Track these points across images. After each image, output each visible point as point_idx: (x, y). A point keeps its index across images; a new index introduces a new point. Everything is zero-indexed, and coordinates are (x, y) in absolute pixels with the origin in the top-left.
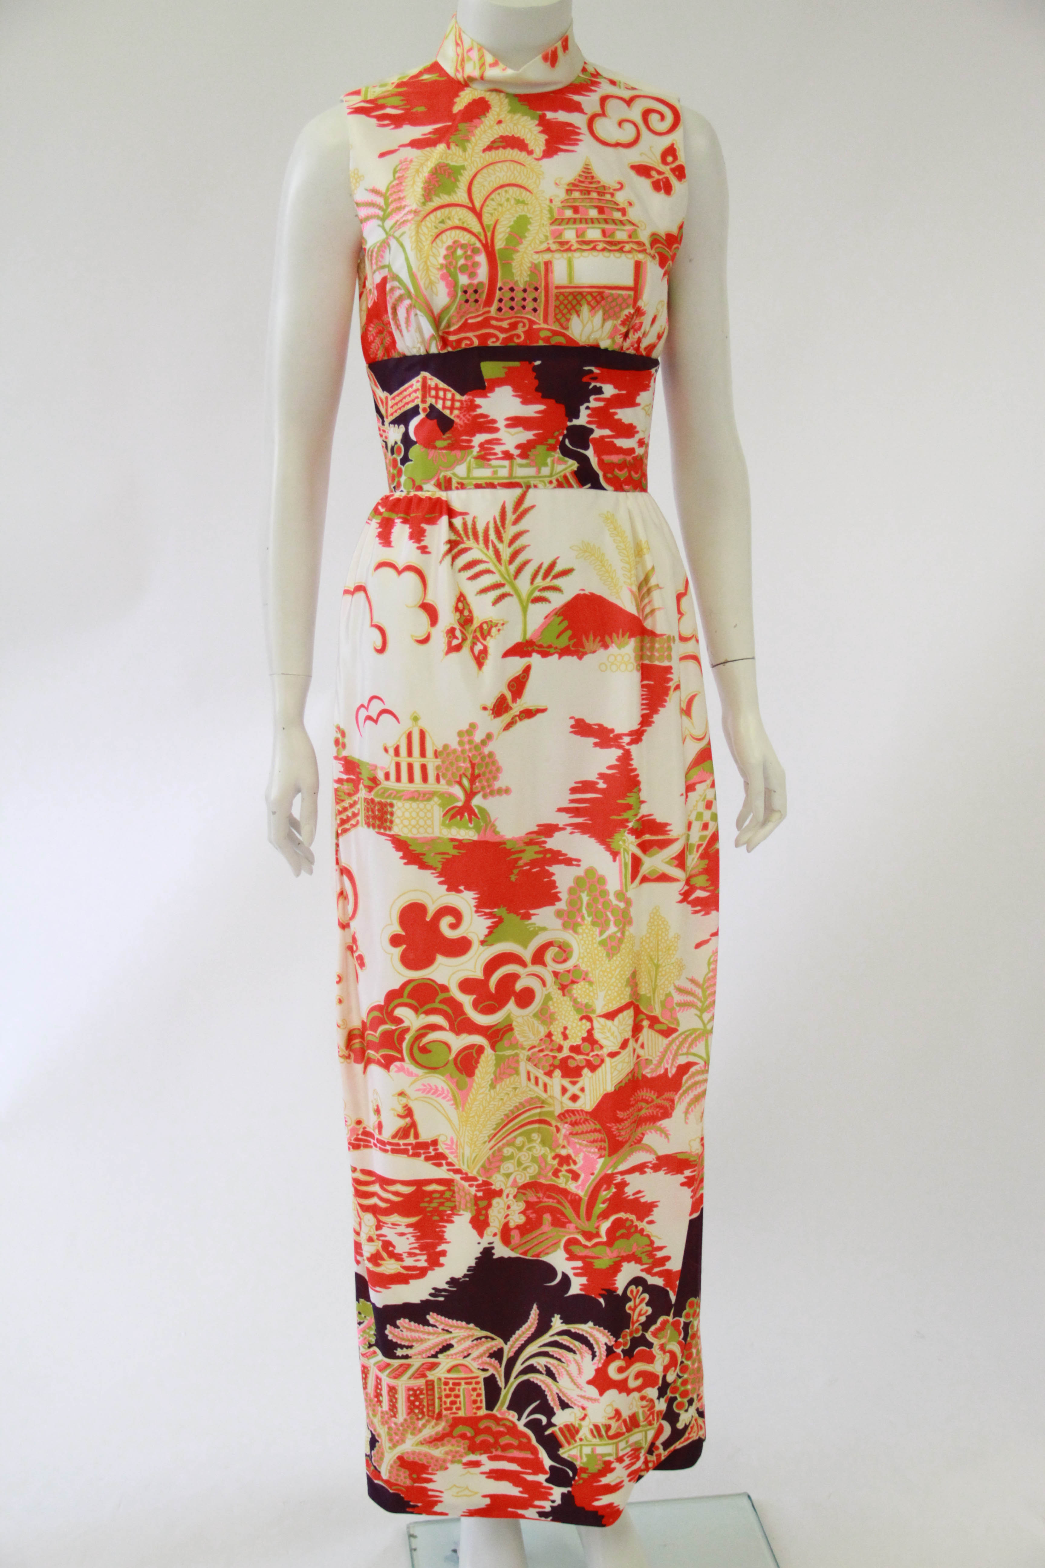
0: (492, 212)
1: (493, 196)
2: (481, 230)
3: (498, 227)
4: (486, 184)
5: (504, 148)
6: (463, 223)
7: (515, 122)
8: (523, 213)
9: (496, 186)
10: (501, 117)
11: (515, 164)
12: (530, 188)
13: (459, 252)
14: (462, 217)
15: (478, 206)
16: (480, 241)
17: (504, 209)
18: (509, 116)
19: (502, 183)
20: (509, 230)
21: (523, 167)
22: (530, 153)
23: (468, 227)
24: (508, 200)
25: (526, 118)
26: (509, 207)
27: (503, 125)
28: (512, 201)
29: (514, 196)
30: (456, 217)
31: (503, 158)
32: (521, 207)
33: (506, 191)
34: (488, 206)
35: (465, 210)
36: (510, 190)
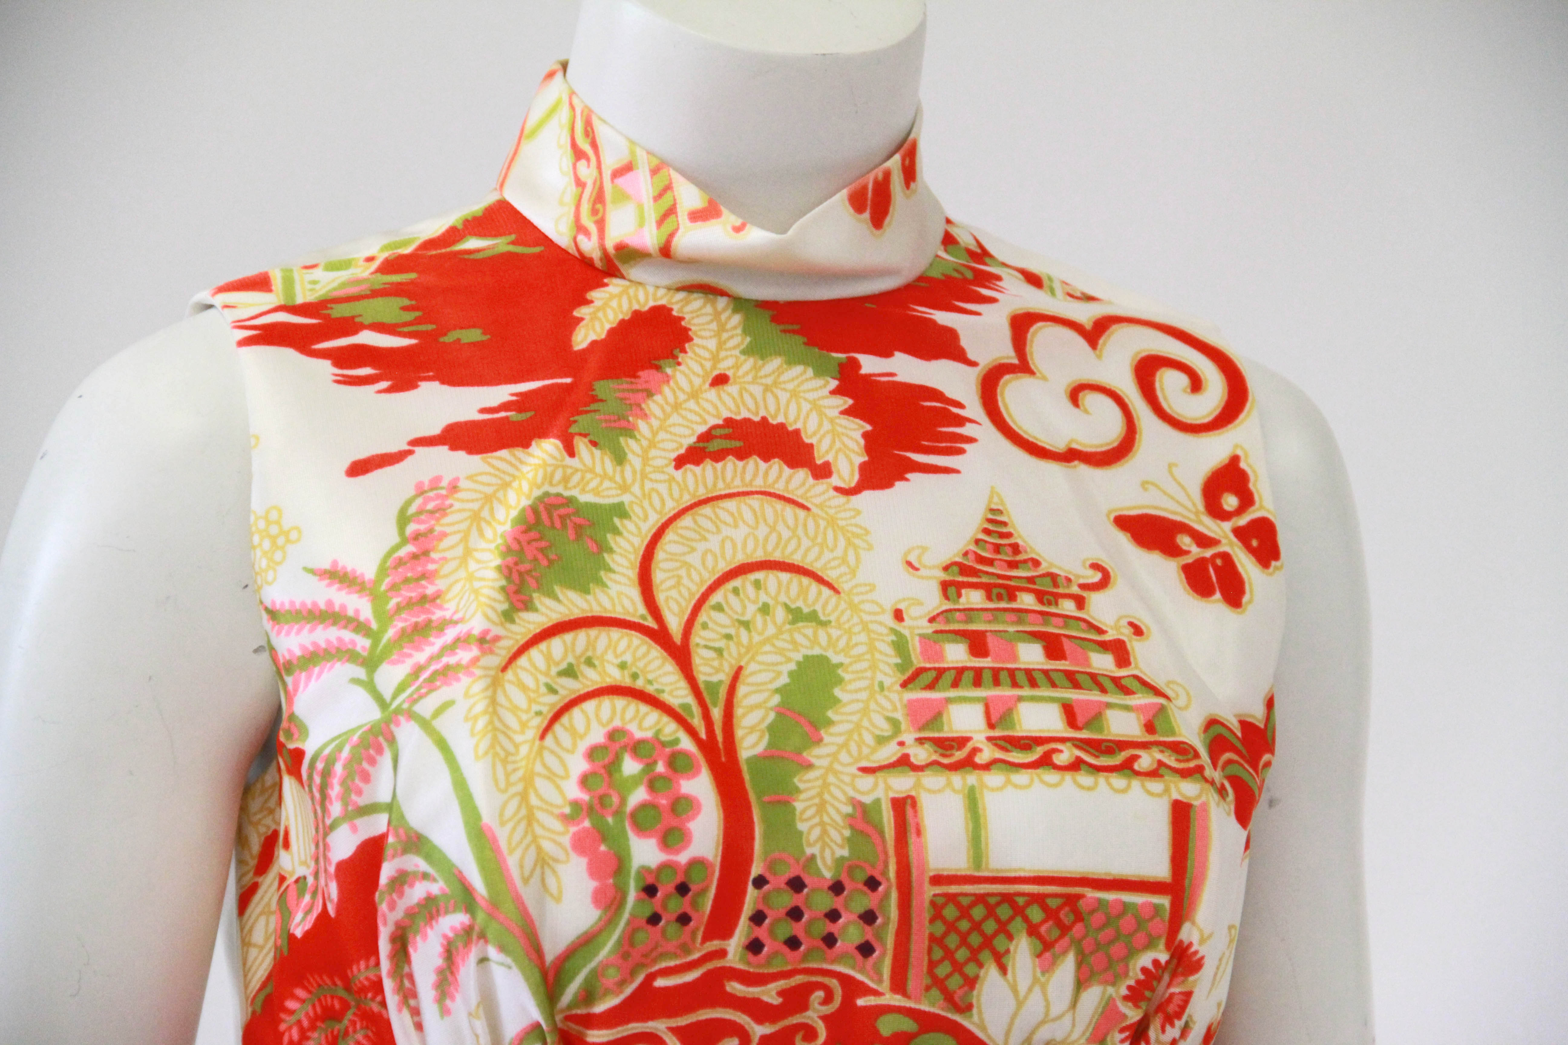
0: (721, 644)
1: (717, 598)
2: (690, 700)
3: (742, 690)
4: (694, 559)
5: (741, 455)
6: (635, 676)
7: (769, 381)
8: (817, 651)
9: (723, 567)
10: (723, 367)
11: (779, 505)
12: (830, 575)
13: (630, 766)
14: (628, 658)
15: (675, 625)
16: (691, 732)
17: (756, 638)
18: (749, 363)
19: (740, 558)
20: (776, 699)
21: (801, 513)
22: (822, 472)
23: (650, 689)
24: (765, 609)
25: (799, 369)
26: (771, 630)
27: (731, 389)
28: (780, 614)
29: (783, 598)
30: (610, 656)
31: (737, 486)
32: (809, 632)
33: (757, 584)
34: (705, 626)
35: (636, 639)
36: (772, 579)
